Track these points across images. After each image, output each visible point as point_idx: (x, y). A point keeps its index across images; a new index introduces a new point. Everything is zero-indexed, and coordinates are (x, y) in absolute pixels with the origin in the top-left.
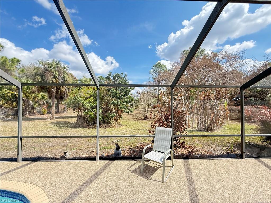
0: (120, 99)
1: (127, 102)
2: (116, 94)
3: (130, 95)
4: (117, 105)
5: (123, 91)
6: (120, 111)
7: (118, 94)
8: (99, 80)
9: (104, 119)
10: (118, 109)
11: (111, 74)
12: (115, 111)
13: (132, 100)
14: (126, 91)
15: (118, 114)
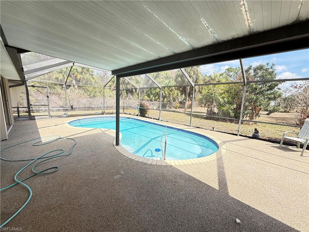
0: (260, 95)
1: (270, 99)
2: (256, 89)
3: (277, 90)
4: (256, 101)
5: (266, 85)
6: (258, 108)
7: (258, 89)
8: (226, 72)
9: (236, 116)
10: (255, 106)
11: (251, 67)
12: (251, 108)
13: (280, 96)
14: (271, 84)
15: (254, 112)
